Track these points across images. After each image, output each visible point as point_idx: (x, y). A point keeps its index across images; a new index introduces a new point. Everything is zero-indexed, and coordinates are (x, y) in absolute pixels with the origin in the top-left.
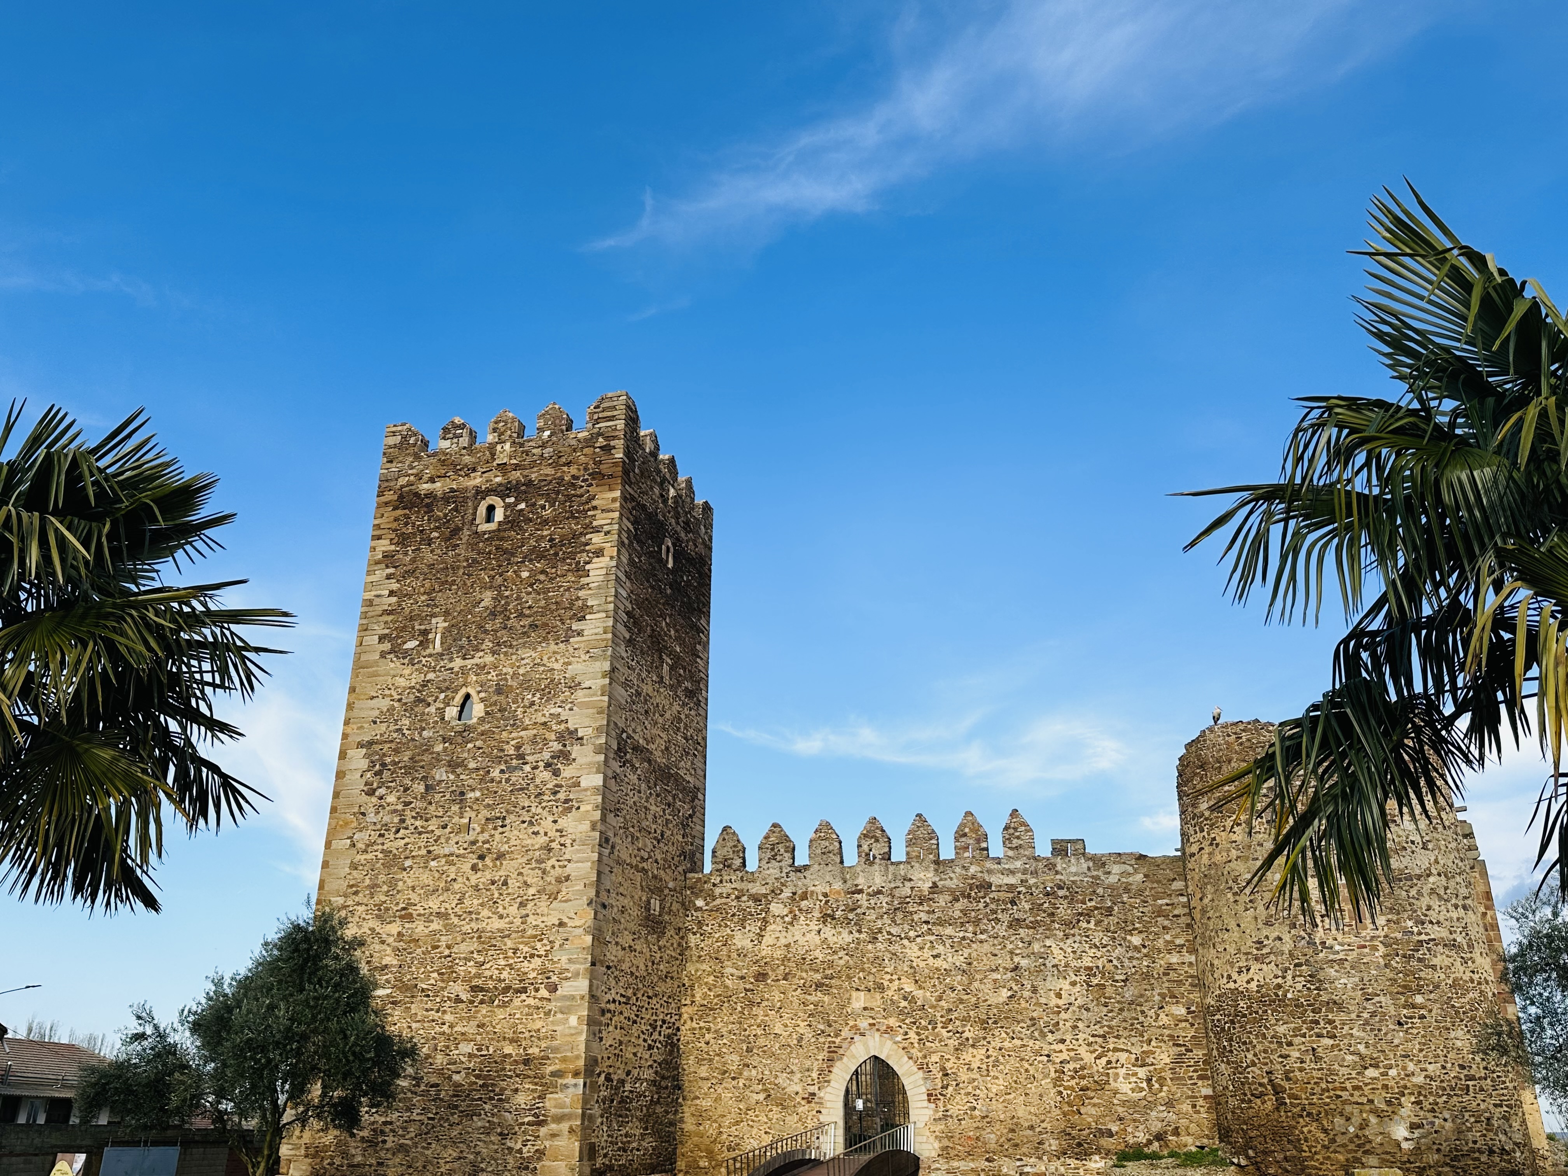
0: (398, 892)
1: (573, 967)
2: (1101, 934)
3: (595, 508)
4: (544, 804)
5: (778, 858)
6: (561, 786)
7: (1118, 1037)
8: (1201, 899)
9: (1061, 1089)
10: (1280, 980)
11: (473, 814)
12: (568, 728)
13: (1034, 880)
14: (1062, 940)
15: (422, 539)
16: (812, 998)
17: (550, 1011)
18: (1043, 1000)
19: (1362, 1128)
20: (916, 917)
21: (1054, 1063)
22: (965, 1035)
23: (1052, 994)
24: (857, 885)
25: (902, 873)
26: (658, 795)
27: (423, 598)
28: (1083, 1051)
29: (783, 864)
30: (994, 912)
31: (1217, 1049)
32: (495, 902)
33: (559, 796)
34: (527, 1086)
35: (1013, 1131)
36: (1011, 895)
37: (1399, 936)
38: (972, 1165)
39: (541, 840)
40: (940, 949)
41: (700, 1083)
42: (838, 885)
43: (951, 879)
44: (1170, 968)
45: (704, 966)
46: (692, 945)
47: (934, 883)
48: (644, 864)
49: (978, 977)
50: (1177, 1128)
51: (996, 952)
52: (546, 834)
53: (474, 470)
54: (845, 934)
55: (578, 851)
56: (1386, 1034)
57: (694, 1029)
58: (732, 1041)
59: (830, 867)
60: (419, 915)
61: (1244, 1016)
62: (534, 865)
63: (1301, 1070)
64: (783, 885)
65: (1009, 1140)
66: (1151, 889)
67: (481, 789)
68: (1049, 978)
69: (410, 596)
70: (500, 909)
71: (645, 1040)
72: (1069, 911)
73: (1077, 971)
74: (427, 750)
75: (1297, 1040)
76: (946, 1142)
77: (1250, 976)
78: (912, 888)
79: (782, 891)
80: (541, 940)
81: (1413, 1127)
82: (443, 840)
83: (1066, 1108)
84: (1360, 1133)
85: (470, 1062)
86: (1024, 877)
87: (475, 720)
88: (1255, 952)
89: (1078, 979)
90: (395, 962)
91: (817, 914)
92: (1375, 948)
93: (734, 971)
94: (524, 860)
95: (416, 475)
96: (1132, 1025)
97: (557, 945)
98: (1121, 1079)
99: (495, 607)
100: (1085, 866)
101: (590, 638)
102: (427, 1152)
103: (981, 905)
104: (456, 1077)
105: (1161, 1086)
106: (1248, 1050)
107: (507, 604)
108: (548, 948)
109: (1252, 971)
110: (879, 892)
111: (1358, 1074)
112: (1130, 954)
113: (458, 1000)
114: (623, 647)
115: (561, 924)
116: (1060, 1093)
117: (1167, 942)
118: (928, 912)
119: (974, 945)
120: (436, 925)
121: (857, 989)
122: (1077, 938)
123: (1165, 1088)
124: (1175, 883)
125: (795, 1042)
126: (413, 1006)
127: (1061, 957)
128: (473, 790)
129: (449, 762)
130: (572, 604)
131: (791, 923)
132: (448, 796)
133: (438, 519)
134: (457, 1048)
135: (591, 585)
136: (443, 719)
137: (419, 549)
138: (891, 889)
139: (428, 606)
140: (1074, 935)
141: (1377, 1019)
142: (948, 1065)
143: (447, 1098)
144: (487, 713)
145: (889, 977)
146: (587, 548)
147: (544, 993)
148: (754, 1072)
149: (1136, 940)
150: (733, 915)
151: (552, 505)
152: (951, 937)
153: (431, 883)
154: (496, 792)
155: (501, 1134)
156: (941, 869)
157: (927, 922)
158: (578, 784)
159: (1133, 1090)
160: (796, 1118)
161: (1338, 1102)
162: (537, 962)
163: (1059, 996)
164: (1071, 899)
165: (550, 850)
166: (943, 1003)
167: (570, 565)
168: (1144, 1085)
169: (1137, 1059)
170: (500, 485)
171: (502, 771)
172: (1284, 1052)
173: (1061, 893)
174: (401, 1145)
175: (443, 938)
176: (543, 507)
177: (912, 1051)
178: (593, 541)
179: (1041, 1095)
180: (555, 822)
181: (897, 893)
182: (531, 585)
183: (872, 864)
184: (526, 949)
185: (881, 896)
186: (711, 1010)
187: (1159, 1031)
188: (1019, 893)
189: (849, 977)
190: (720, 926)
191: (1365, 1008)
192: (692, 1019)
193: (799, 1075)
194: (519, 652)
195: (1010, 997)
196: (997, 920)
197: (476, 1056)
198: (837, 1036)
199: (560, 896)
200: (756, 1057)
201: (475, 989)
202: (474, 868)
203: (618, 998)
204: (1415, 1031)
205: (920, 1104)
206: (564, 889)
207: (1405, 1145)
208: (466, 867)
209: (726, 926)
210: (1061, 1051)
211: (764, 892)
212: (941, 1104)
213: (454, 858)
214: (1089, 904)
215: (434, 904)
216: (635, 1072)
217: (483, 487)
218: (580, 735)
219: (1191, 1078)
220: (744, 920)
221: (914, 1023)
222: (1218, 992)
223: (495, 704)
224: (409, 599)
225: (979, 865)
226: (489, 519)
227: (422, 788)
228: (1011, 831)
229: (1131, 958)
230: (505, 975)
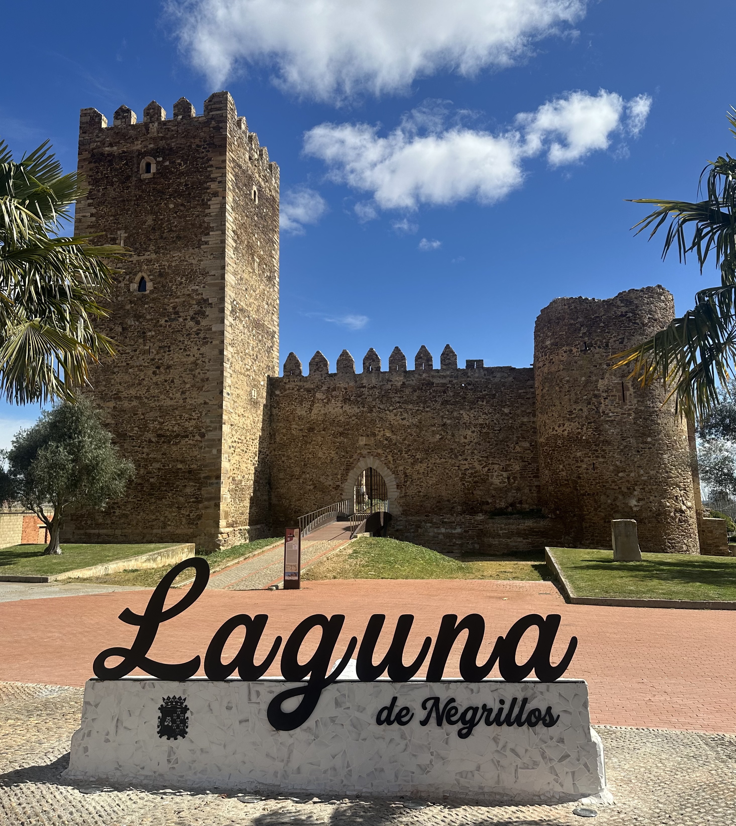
0: (112, 385)
1: (213, 425)
2: (489, 408)
3: (212, 166)
4: (192, 340)
5: (320, 369)
6: (201, 330)
7: (494, 457)
8: (542, 390)
9: (464, 482)
10: (579, 430)
11: (152, 345)
12: (203, 298)
13: (456, 381)
14: (468, 411)
15: (108, 182)
16: (338, 440)
17: (202, 447)
18: (457, 440)
19: (614, 500)
20: (393, 400)
21: (461, 470)
22: (417, 457)
23: (462, 437)
24: (362, 384)
25: (387, 377)
26: (254, 336)
27: (111, 218)
28: (476, 464)
29: (323, 373)
30: (434, 397)
31: (545, 463)
32: (167, 391)
33: (200, 335)
34: (191, 484)
35: (439, 502)
36: (443, 388)
37: (643, 408)
38: (418, 518)
39: (192, 359)
40: (406, 415)
41: (280, 481)
42: (352, 384)
43: (413, 380)
44: (523, 424)
45: (281, 424)
46: (274, 414)
47: (404, 383)
48: (248, 373)
49: (424, 429)
50: (521, 501)
51: (435, 417)
52: (194, 356)
53: (137, 139)
54: (356, 409)
55: (212, 365)
56: (631, 456)
57: (276, 455)
58: (296, 461)
59: (348, 375)
60: (125, 397)
61: (560, 447)
62: (188, 372)
63: (587, 473)
64: (322, 383)
65: (437, 506)
66: (516, 385)
67: (155, 331)
68: (461, 429)
69: (103, 217)
70: (171, 395)
71: (251, 461)
72: (473, 397)
73: (475, 426)
74: (121, 308)
75: (586, 460)
76: (406, 508)
77: (564, 428)
78: (392, 385)
79: (322, 386)
80: (194, 411)
81: (639, 500)
82: (135, 358)
83: (466, 491)
84: (613, 503)
85: (159, 472)
86: (451, 379)
87: (148, 292)
88: (568, 416)
89: (476, 430)
90: (113, 422)
91: (341, 398)
92: (630, 415)
93: (297, 427)
94: (183, 369)
95: (101, 142)
96: (502, 451)
97: (204, 413)
98: (495, 477)
99: (155, 225)
100: (483, 373)
101: (213, 246)
102: (138, 517)
103: (428, 394)
104: (152, 480)
105: (515, 481)
106: (560, 464)
107: (162, 224)
108: (199, 415)
109: (566, 425)
110: (374, 387)
111: (615, 475)
112: (503, 417)
113: (150, 441)
114: (232, 251)
115: (205, 403)
116: (464, 484)
117: (523, 411)
118: (400, 397)
119: (423, 414)
120: (135, 403)
121: (362, 436)
122: (477, 410)
123: (516, 482)
124: (529, 382)
125: (329, 461)
126: (125, 445)
127: (468, 419)
128: (150, 331)
129: (135, 315)
130: (201, 225)
131: (327, 403)
132: (136, 334)
133: (116, 170)
134: (151, 466)
135: (211, 214)
136: (129, 290)
137: (106, 188)
138: (381, 386)
139: (114, 223)
140: (475, 408)
141: (627, 449)
142: (408, 471)
143: (147, 490)
144: (155, 288)
145: (378, 429)
146: (208, 191)
147: (198, 437)
148: (308, 476)
149: (506, 410)
150: (296, 399)
151: (186, 163)
152: (411, 409)
153: (131, 381)
154: (163, 333)
155: (178, 507)
156: (408, 375)
157: (399, 402)
158: (211, 329)
159: (500, 483)
160: (329, 497)
161: (604, 488)
162: (193, 422)
163: (465, 438)
164: (475, 390)
165: (197, 365)
166: (406, 442)
167: (198, 201)
168: (506, 480)
169: (503, 468)
170: (152, 149)
171: (166, 321)
172: (579, 465)
173: (469, 387)
174: (124, 514)
175: (140, 410)
176: (180, 164)
177: (390, 465)
178: (212, 187)
179: (454, 485)
180: (199, 349)
181: (384, 388)
182: (176, 213)
183: (371, 372)
184: (187, 416)
185: (375, 389)
186: (285, 445)
187: (515, 455)
188: (448, 387)
189: (358, 430)
190: (289, 404)
191: (622, 444)
192: (275, 450)
193: (331, 477)
194: (171, 253)
195: (441, 438)
196: (436, 401)
197: (162, 469)
198: (351, 458)
199: (204, 389)
200: (309, 468)
201: (159, 436)
202: (154, 373)
203: (237, 440)
204: (645, 455)
205: (392, 490)
206: (206, 385)
207: (635, 509)
208: (150, 372)
209: (292, 404)
210: (465, 464)
211: (313, 387)
212: (403, 490)
213: (142, 367)
214: (484, 393)
215: (133, 392)
216: (246, 476)
217: (143, 150)
218: (210, 302)
219: (530, 477)
220: (302, 401)
221: (391, 452)
222: (547, 436)
223: (159, 283)
224: (103, 218)
225: (427, 373)
226: (148, 170)
227: (120, 329)
228: (445, 356)
229: (503, 419)
230: (176, 428)
